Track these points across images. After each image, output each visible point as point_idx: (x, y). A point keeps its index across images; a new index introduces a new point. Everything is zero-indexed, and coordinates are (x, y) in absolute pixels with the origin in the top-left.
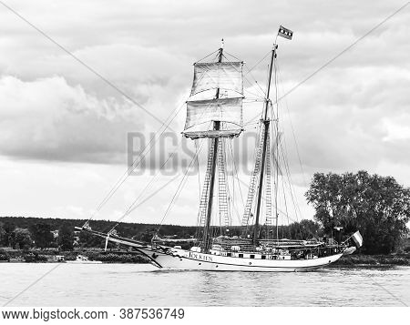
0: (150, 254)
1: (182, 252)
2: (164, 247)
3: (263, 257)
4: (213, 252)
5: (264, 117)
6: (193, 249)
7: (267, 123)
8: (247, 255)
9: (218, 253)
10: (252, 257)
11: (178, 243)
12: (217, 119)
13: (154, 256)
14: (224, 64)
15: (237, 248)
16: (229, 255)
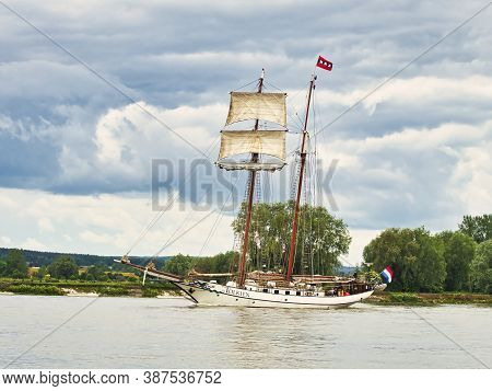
0: (187, 288)
1: (219, 288)
2: (202, 282)
3: (298, 294)
4: (248, 288)
5: (300, 150)
6: (230, 283)
7: (303, 155)
8: (282, 292)
9: (254, 289)
10: (287, 293)
11: (214, 278)
12: (255, 151)
13: (191, 291)
14: (264, 94)
15: (273, 284)
16: (265, 291)
